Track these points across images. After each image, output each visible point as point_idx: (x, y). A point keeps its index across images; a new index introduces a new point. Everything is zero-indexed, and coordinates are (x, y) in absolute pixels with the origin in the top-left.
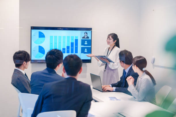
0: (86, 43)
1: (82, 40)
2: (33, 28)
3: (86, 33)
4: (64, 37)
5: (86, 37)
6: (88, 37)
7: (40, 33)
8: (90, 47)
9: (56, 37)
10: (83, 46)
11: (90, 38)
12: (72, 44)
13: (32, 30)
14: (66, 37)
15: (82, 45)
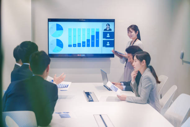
0: (108, 36)
1: (103, 32)
2: (50, 20)
3: (108, 25)
4: (84, 30)
5: (108, 29)
6: (110, 30)
7: (58, 25)
8: (113, 40)
9: (75, 30)
10: (105, 39)
11: (113, 31)
12: (93, 37)
13: (49, 22)
14: (86, 29)
15: (103, 38)
